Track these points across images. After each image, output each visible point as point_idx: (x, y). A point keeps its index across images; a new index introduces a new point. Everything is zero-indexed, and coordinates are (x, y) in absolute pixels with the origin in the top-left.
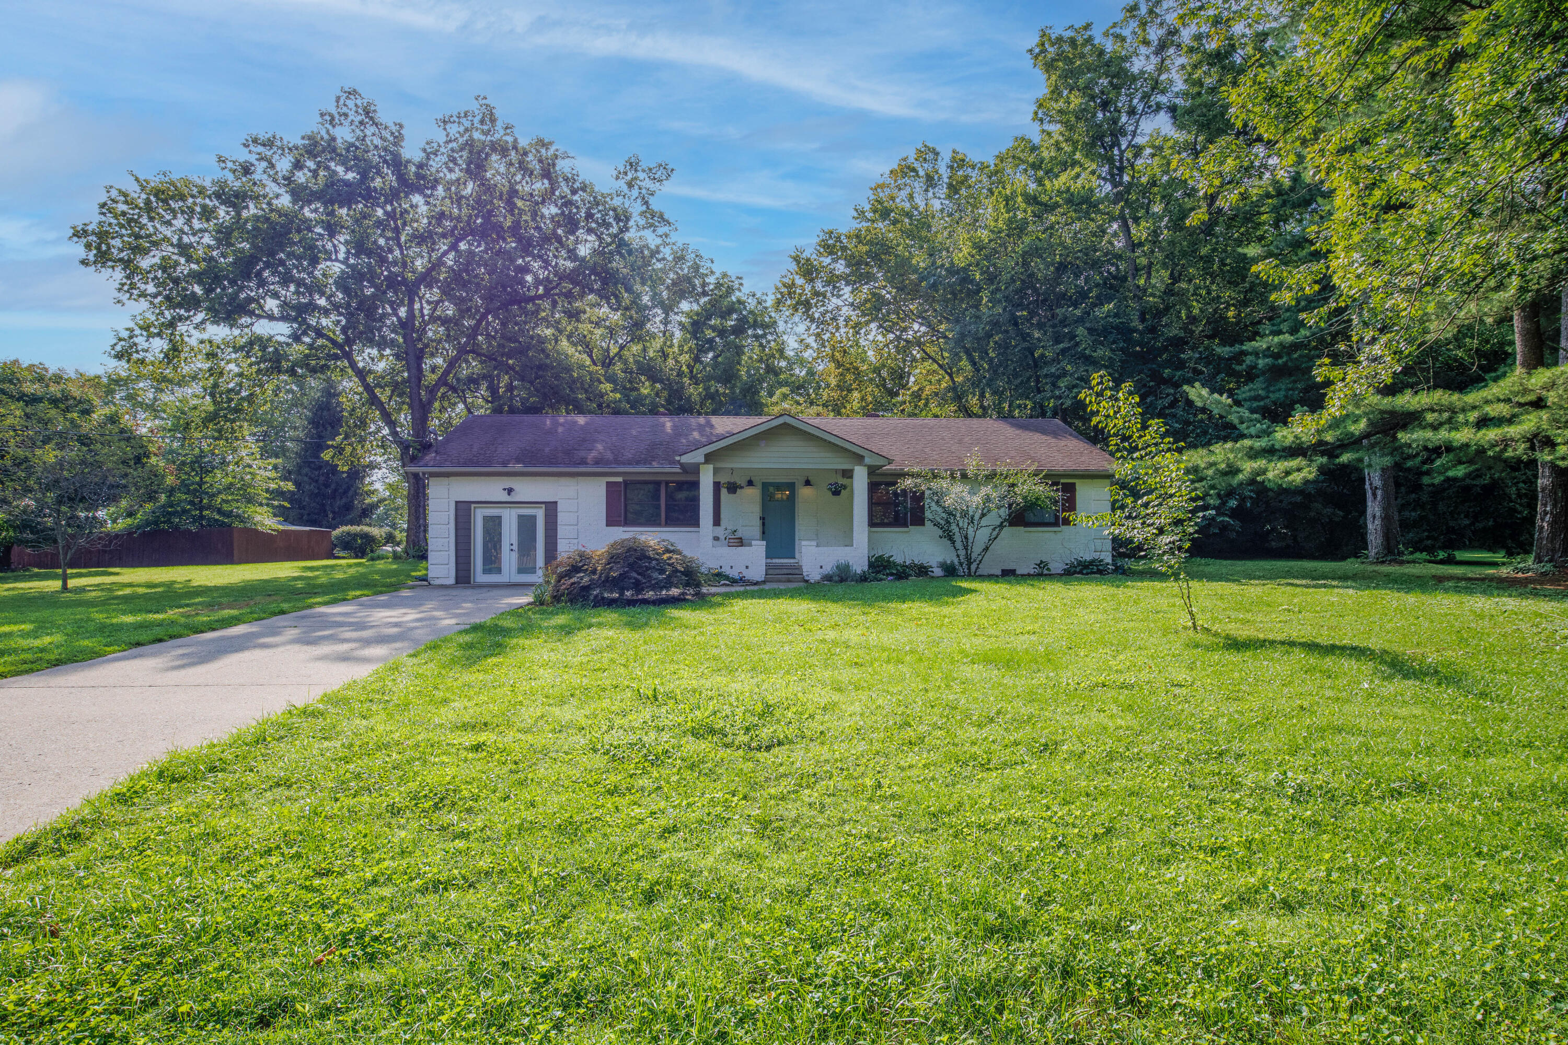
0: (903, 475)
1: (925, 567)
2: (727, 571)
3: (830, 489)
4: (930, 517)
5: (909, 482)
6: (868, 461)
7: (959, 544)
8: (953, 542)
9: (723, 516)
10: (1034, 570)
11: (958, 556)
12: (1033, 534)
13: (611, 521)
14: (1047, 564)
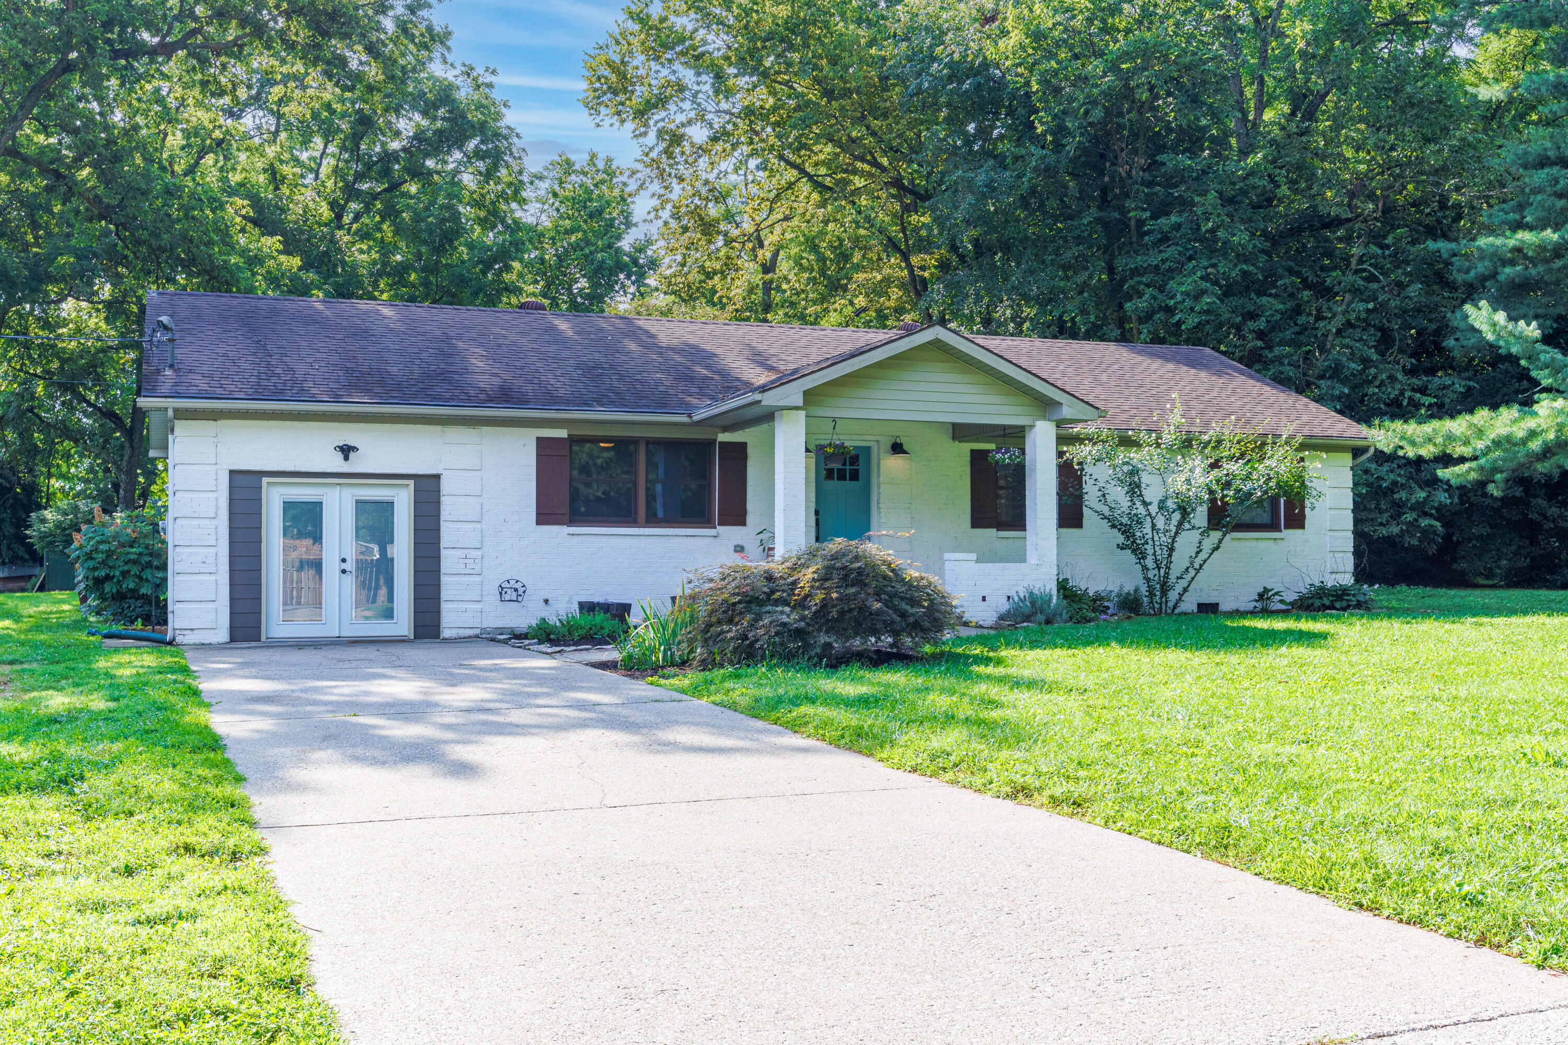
4: (1106, 511)
6: (1066, 411)
7: (1149, 561)
8: (1141, 557)
9: (750, 506)
10: (1255, 604)
11: (1148, 580)
12: (1243, 543)
13: (545, 516)
14: (1277, 593)
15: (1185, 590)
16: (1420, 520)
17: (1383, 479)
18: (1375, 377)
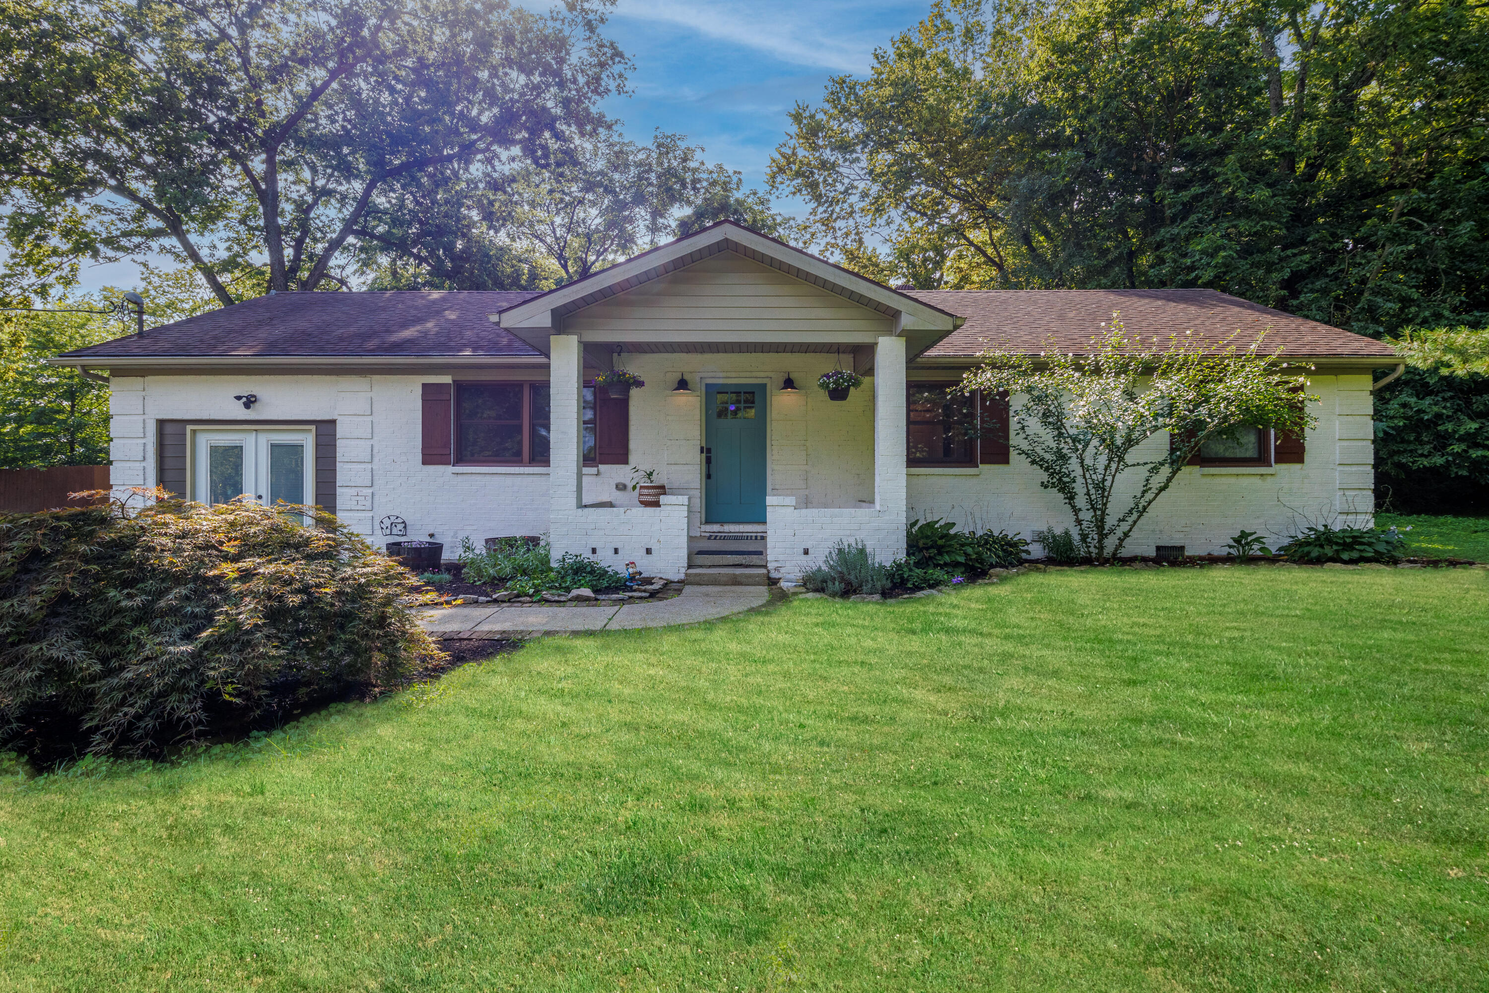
0: (975, 366)
1: (1015, 545)
2: (605, 560)
3: (825, 386)
4: (1025, 445)
5: (986, 378)
6: (907, 322)
7: (1081, 501)
8: (1071, 497)
9: (632, 445)
10: (1227, 550)
11: (1079, 522)
12: (1217, 480)
13: (431, 456)
14: (1257, 540)
15: (1126, 535)
16: (1471, 451)
17: (1424, 412)
18: (1417, 315)
